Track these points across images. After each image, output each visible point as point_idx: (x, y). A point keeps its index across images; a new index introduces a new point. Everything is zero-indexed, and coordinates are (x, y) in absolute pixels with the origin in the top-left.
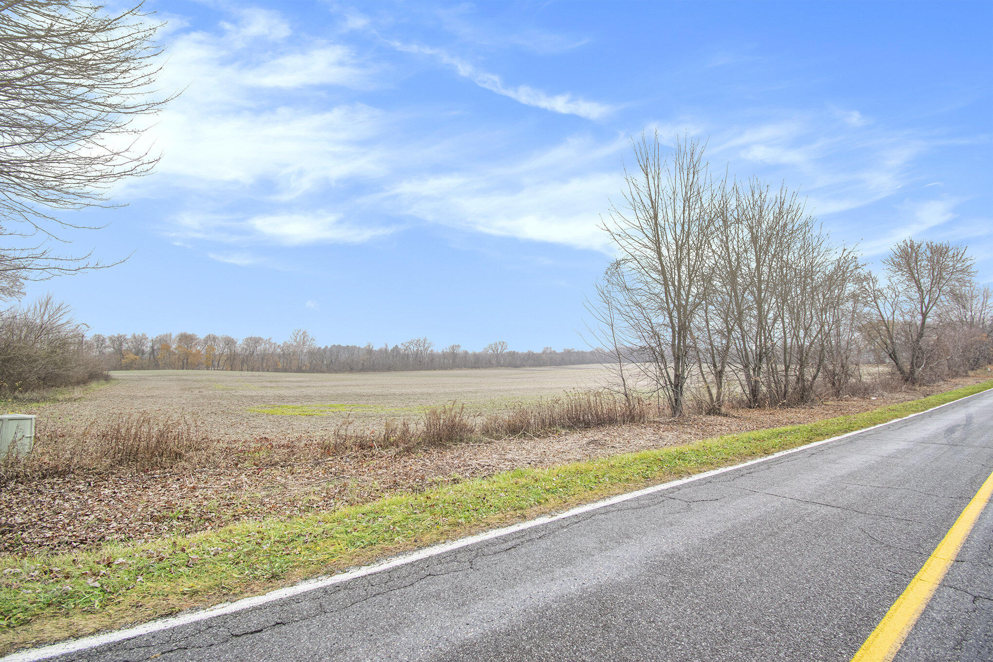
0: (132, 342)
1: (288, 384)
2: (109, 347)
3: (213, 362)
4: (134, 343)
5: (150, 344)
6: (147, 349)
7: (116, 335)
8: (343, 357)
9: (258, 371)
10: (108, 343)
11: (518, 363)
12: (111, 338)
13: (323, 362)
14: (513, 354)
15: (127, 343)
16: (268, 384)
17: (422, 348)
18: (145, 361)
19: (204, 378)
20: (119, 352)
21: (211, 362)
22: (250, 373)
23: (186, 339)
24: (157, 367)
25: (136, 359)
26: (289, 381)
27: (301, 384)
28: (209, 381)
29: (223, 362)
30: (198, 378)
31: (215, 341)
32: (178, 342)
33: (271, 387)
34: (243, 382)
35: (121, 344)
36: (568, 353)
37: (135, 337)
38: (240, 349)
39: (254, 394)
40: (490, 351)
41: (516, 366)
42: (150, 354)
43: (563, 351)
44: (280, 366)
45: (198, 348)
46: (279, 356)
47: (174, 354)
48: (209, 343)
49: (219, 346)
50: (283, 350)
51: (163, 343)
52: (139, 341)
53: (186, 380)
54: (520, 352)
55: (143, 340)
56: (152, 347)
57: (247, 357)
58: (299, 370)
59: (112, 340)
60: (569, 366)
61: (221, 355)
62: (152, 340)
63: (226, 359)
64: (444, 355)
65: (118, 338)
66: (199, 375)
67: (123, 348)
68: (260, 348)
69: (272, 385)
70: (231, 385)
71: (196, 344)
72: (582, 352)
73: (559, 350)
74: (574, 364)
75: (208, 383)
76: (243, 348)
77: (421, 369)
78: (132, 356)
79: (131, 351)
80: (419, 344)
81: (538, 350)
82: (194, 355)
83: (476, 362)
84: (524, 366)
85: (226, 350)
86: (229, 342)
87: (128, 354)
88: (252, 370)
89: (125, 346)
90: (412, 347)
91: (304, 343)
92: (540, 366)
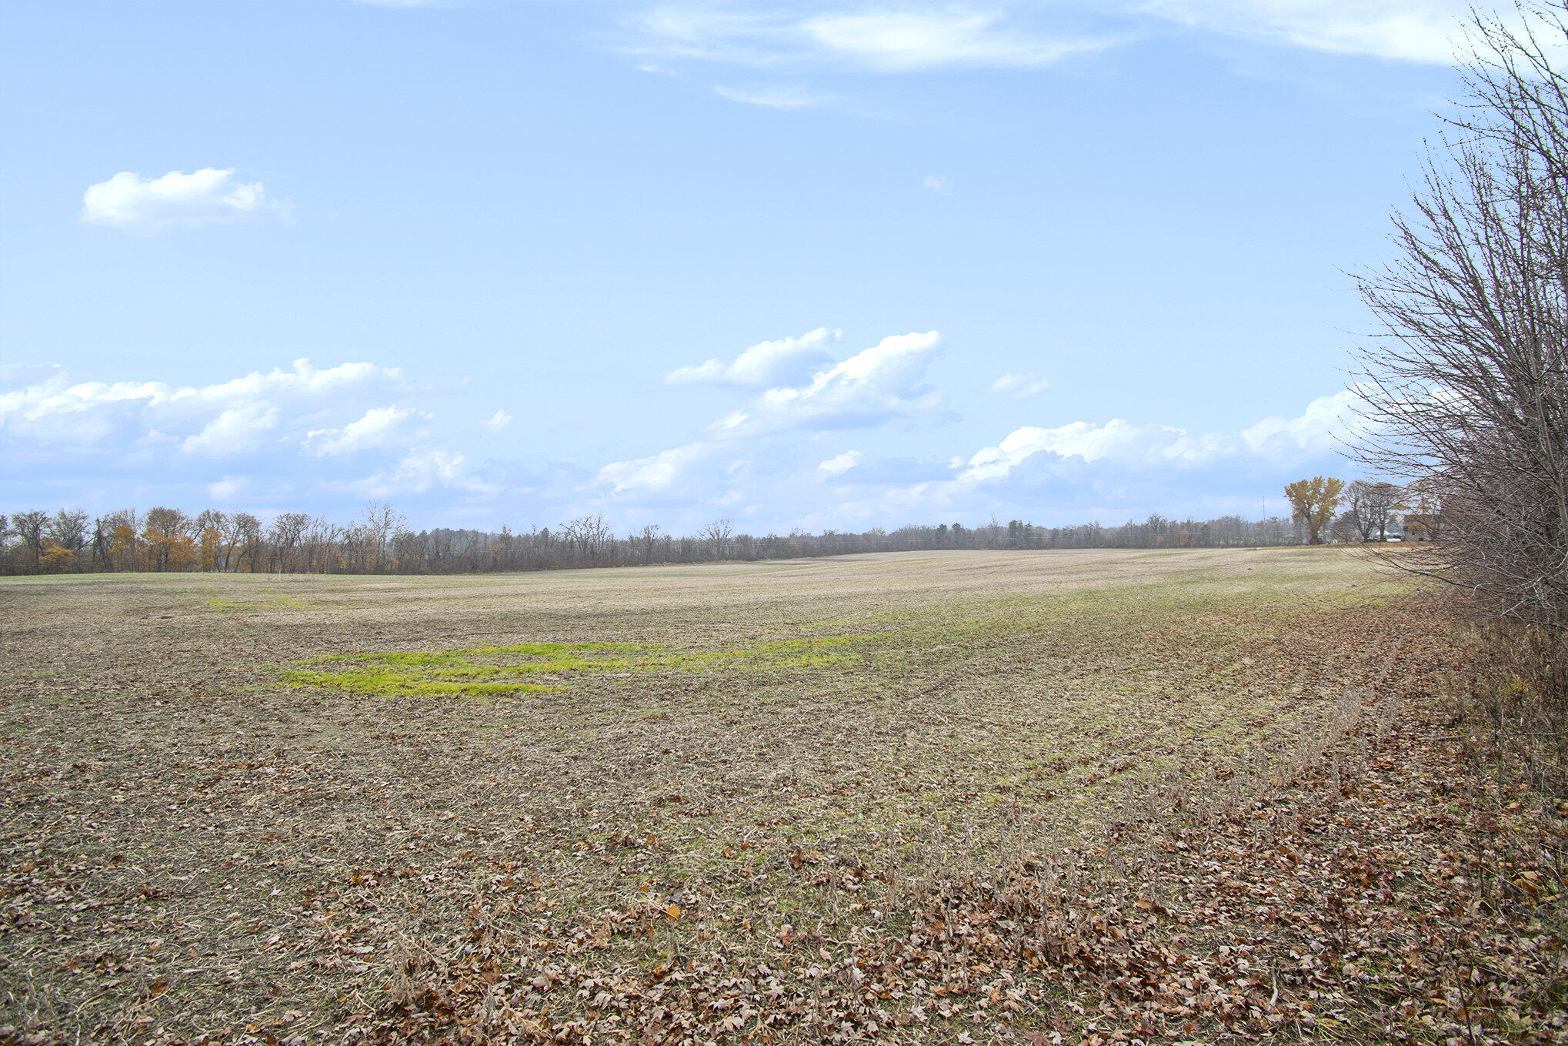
0: (59, 524)
1: (371, 596)
2: (14, 533)
3: (216, 558)
4: (63, 526)
5: (93, 528)
6: (89, 538)
7: (27, 513)
8: (458, 548)
9: (303, 571)
10: (11, 526)
11: (754, 553)
12: (16, 518)
13: (422, 555)
14: (744, 540)
15: (49, 526)
16: (330, 597)
17: (595, 530)
18: (85, 559)
19: (189, 586)
20: (34, 542)
21: (213, 560)
22: (287, 576)
23: (163, 518)
24: (108, 568)
25: (66, 555)
26: (371, 590)
27: (400, 595)
28: (201, 592)
29: (237, 557)
30: (178, 587)
31: (218, 522)
32: (148, 523)
33: (338, 603)
34: (274, 592)
35: (36, 528)
36: (830, 536)
37: (63, 516)
38: (267, 536)
39: (299, 618)
40: (708, 536)
41: (749, 559)
42: (95, 546)
43: (822, 534)
44: (344, 565)
45: (188, 534)
46: (342, 547)
47: (142, 544)
48: (208, 525)
49: (227, 530)
50: (348, 537)
51: (121, 527)
52: (71, 526)
53: (150, 591)
54: (755, 537)
55: (79, 521)
56: (99, 534)
57: (282, 549)
58: (380, 570)
59: (20, 521)
60: (834, 557)
61: (230, 547)
62: (98, 520)
63: (240, 553)
64: (634, 543)
65: (30, 516)
66: (180, 581)
67: (42, 536)
68: (306, 534)
69: (338, 597)
70: (244, 599)
71: (183, 527)
72: (851, 534)
73: (817, 533)
74: (839, 553)
75: (196, 597)
76: (273, 534)
77: (595, 566)
78: (58, 550)
79: (57, 541)
80: (591, 524)
81: (783, 532)
82: (179, 547)
83: (688, 553)
84: (763, 558)
85: (241, 536)
86: (247, 524)
87: (50, 546)
88: (292, 571)
89: (45, 532)
90: (577, 529)
91: (386, 524)
92: (788, 557)
